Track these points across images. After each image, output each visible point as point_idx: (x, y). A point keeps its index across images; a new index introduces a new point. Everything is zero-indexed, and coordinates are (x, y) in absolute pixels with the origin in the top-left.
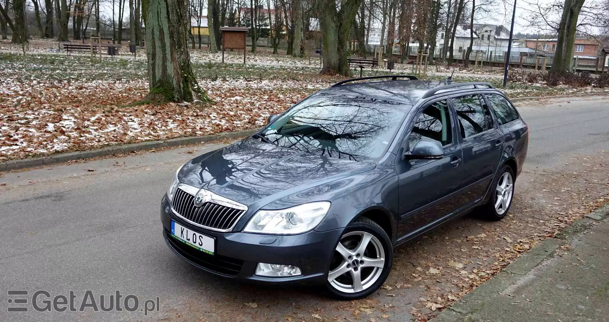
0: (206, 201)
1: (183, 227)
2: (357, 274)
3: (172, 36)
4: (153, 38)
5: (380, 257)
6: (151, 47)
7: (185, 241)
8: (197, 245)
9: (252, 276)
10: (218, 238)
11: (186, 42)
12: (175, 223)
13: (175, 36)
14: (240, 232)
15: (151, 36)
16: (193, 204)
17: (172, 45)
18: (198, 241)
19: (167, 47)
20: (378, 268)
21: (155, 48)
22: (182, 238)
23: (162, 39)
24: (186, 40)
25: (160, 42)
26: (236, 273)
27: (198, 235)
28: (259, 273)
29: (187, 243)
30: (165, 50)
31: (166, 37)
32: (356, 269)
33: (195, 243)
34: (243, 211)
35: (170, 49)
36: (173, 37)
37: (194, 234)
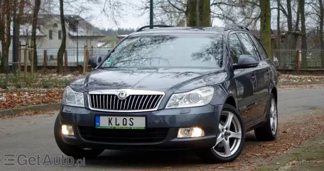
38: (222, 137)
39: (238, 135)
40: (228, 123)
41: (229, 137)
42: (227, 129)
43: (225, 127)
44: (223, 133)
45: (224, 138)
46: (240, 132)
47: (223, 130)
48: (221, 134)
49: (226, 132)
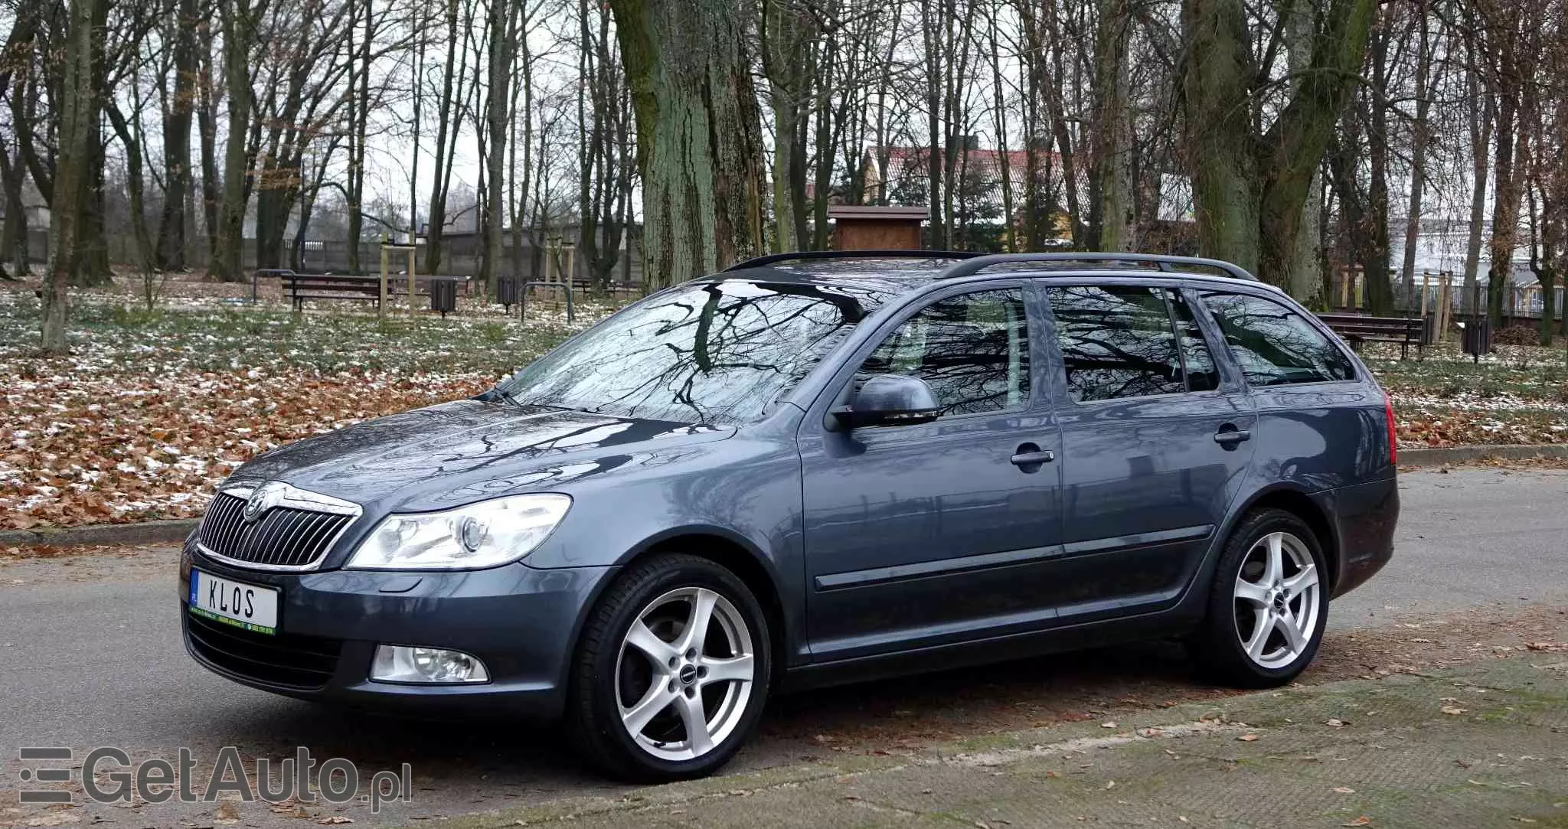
0: (269, 506)
1: (214, 579)
2: (695, 703)
3: (721, 209)
4: (666, 215)
5: (740, 651)
6: (659, 240)
7: (218, 616)
8: (242, 617)
9: (362, 681)
10: (286, 588)
11: (762, 225)
12: (200, 574)
13: (732, 208)
14: (339, 569)
15: (660, 208)
16: (242, 517)
17: (723, 233)
18: (244, 606)
19: (706, 241)
20: (739, 683)
21: (670, 244)
22: (212, 610)
23: (693, 217)
24: (762, 220)
25: (687, 223)
26: (322, 680)
27: (244, 588)
28: (379, 673)
29: (221, 620)
30: (701, 248)
31: (704, 210)
32: (690, 693)
33: (236, 612)
34: (351, 517)
35: (714, 245)
36: (725, 211)
37: (237, 589)
38: (671, 686)
39: (740, 667)
40: (697, 630)
41: (702, 681)
42: (690, 653)
43: (682, 649)
44: (676, 673)
45: (679, 692)
46: (749, 655)
47: (673, 661)
48: (665, 680)
49: (687, 669)
